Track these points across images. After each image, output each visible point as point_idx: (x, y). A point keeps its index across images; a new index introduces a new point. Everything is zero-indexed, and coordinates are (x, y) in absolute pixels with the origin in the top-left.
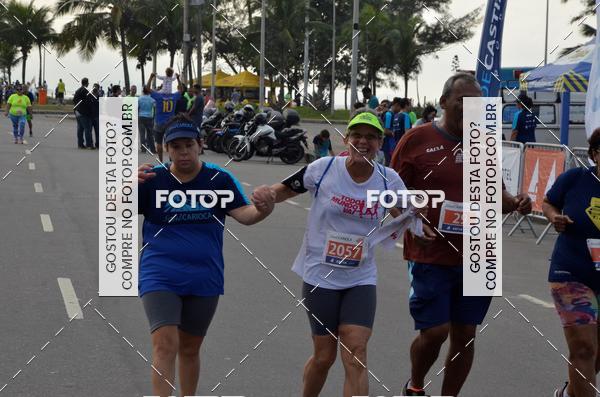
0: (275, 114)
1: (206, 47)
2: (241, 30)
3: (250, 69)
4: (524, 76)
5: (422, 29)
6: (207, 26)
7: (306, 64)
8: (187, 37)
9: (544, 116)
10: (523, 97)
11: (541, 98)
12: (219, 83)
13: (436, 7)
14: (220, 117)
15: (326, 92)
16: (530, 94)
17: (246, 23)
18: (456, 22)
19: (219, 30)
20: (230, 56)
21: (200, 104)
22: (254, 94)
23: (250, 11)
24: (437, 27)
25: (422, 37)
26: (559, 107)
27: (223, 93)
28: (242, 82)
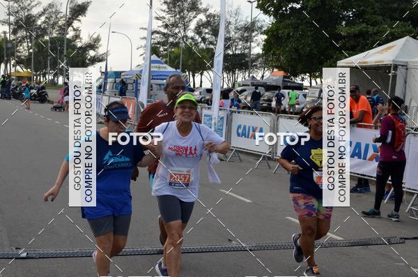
0: (37, 85)
1: (13, 62)
2: (25, 57)
3: (29, 70)
4: (122, 74)
5: (89, 57)
6: (13, 54)
7: (49, 69)
8: (6, 59)
9: (130, 87)
10: (122, 80)
11: (128, 81)
12: (18, 75)
13: (94, 50)
14: (17, 87)
15: (56, 79)
16: (124, 80)
17: (27, 54)
18: (100, 55)
19: (17, 56)
20: (22, 65)
21: (10, 82)
22: (30, 79)
23: (29, 50)
24: (95, 56)
25: (89, 60)
26: (134, 84)
27: (19, 78)
28: (26, 75)
